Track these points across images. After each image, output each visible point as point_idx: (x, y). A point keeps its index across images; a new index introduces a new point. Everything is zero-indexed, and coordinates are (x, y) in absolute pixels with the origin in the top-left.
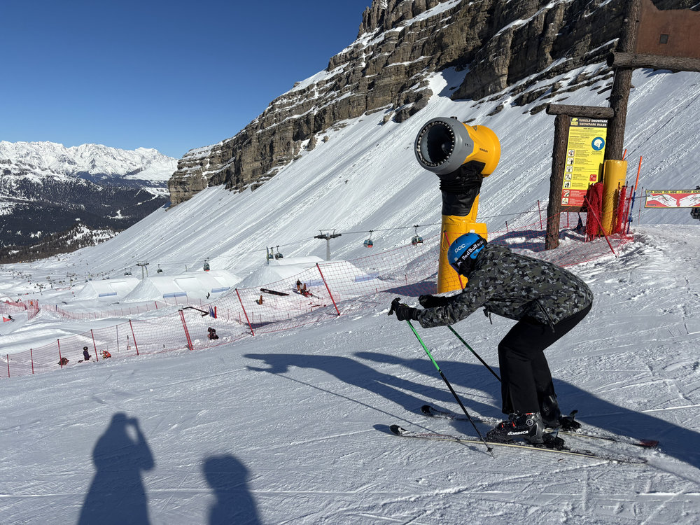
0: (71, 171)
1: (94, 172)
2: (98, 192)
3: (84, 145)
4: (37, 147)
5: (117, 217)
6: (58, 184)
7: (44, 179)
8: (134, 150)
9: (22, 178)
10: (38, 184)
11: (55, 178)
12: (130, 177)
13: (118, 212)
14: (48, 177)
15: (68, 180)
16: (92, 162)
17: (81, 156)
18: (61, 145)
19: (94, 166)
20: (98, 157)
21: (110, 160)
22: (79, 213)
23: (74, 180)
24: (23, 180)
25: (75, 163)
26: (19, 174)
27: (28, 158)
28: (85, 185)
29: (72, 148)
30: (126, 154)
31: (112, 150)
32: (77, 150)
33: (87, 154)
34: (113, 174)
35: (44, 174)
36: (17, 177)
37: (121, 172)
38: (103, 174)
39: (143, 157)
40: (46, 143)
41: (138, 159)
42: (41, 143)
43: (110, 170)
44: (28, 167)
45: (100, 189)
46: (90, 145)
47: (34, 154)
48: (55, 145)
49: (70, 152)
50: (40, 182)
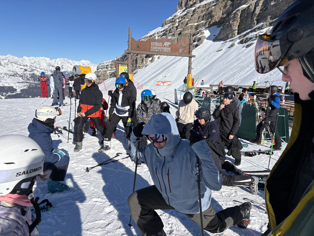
3: (59, 59)
4: (38, 59)
16: (62, 66)
17: (57, 64)
18: (49, 59)
20: (64, 64)
21: (69, 65)
24: (33, 74)
25: (54, 67)
27: (35, 64)
29: (53, 60)
30: (76, 63)
31: (71, 61)
32: (56, 61)
33: (60, 63)
38: (66, 72)
39: (84, 64)
40: (42, 58)
42: (40, 57)
43: (69, 70)
44: (34, 68)
47: (37, 62)
48: (46, 58)
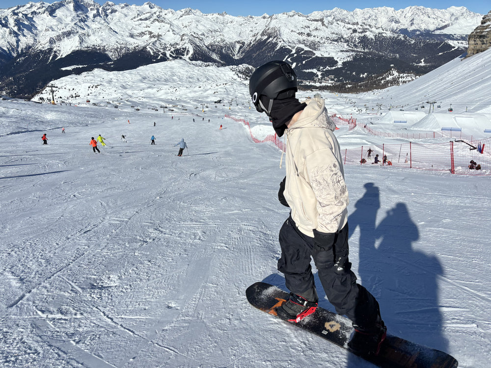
0: (395, 29)
1: (411, 29)
2: (410, 45)
3: (409, 7)
4: (376, 11)
5: (420, 64)
6: (385, 38)
7: (376, 35)
8: (446, 9)
9: (363, 35)
10: (372, 39)
11: (384, 35)
12: (438, 32)
13: (422, 60)
14: (379, 33)
15: (392, 35)
16: (411, 21)
17: (405, 17)
18: (393, 9)
19: (412, 24)
20: (417, 16)
21: (426, 18)
22: (394, 61)
23: (396, 35)
24: (363, 37)
25: (399, 22)
26: (362, 33)
27: (369, 20)
28: (403, 39)
29: (400, 11)
30: (438, 12)
31: (429, 10)
32: (403, 12)
33: (409, 15)
34: (425, 30)
35: (377, 31)
36: (360, 35)
37: (432, 27)
38: (418, 30)
39: (453, 15)
40: (383, 8)
41: (448, 16)
42: (380, 8)
43: (423, 27)
44: (368, 27)
45: (413, 42)
46: (413, 7)
47: (374, 17)
48: (389, 8)
49: (398, 14)
50: (373, 38)
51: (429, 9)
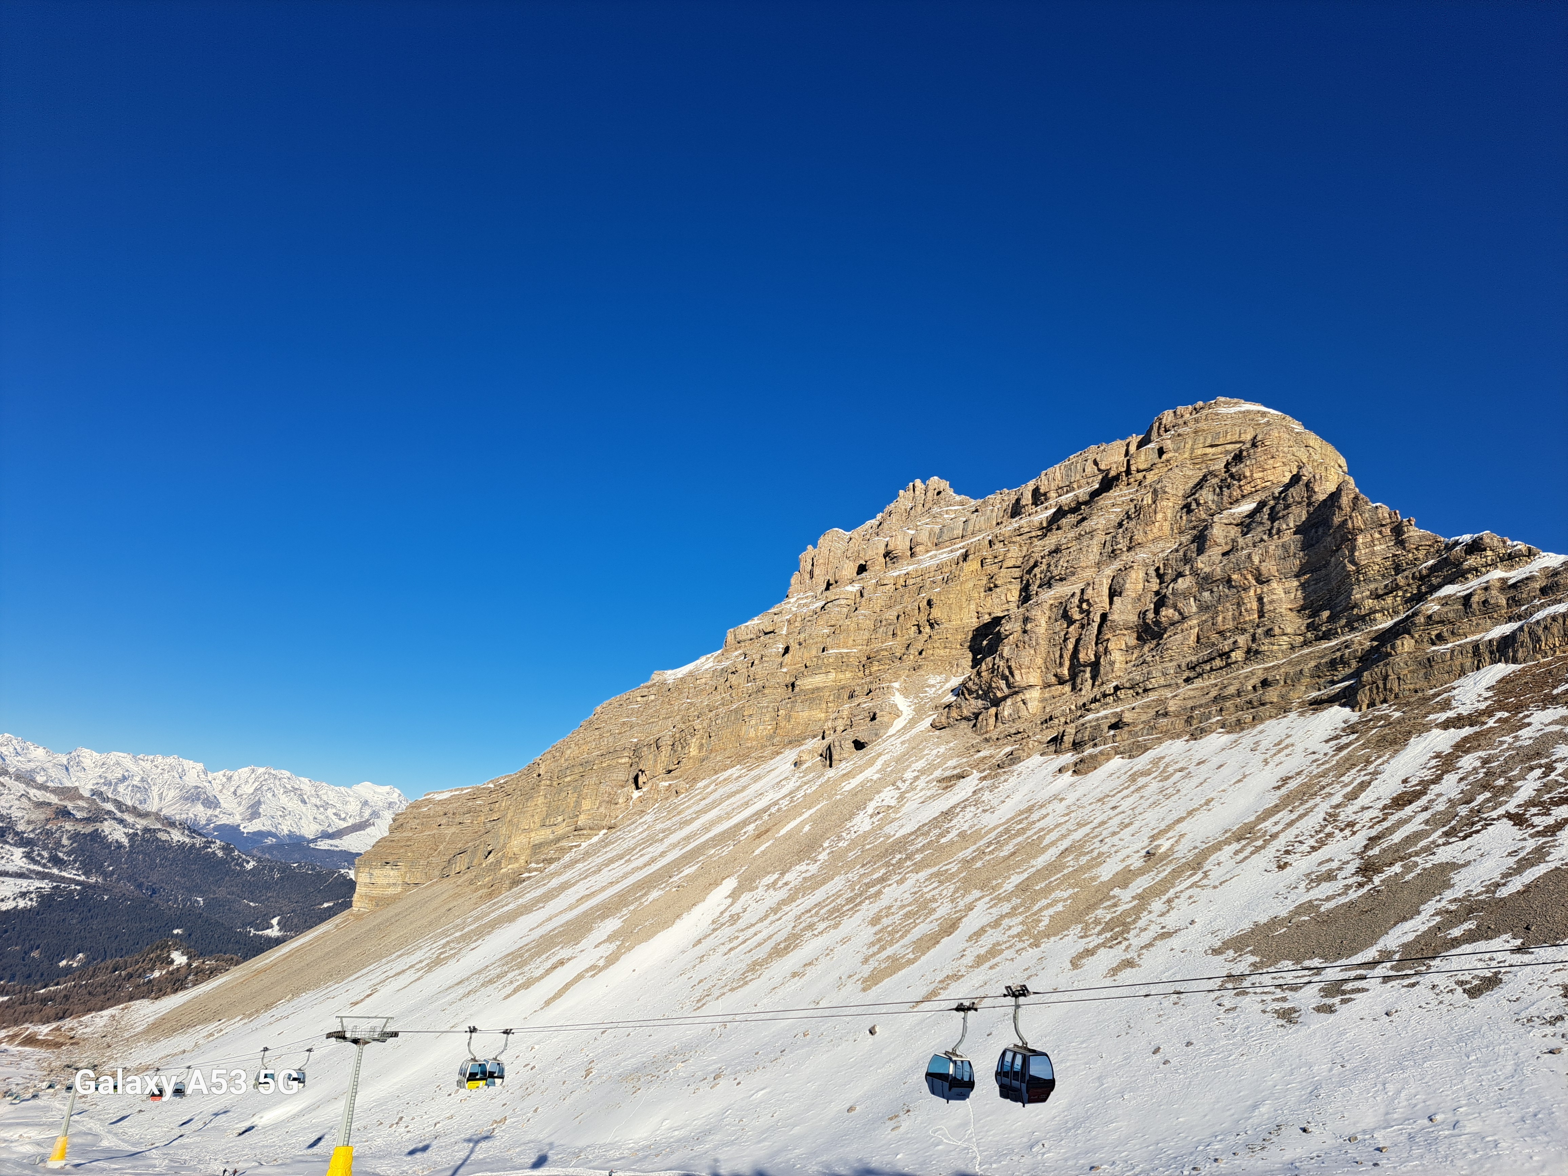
0: (202, 823)
1: (249, 828)
2: (243, 872)
5: (268, 932)
6: (164, 847)
7: (136, 834)
8: (351, 788)
10: (120, 846)
11: (161, 836)
12: (324, 845)
13: (275, 921)
14: (146, 830)
15: (187, 840)
16: (252, 806)
18: (200, 766)
19: (254, 816)
22: (186, 916)
23: (199, 841)
28: (220, 854)
30: (330, 793)
31: (305, 784)
32: (230, 779)
34: (291, 835)
36: (80, 827)
37: (309, 830)
38: (270, 834)
40: (171, 760)
41: (353, 806)
42: (159, 758)
45: (249, 866)
46: (261, 770)
48: (188, 764)
49: (214, 782)
50: (125, 841)
51: (306, 780)
